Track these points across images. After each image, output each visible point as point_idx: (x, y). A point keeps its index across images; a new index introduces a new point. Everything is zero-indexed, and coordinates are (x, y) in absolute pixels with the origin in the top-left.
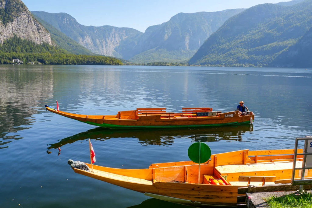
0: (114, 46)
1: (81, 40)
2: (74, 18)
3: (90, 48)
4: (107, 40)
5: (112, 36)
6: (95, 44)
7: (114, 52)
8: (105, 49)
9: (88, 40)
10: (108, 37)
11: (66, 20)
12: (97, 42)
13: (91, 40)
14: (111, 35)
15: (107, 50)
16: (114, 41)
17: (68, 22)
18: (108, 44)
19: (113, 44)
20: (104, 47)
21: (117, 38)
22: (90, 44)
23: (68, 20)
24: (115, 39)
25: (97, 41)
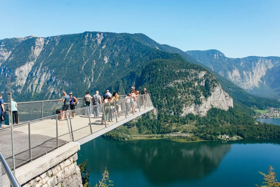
0: (260, 76)
1: (230, 73)
2: (222, 53)
3: (237, 80)
4: (253, 71)
5: (258, 67)
6: (242, 76)
7: (260, 81)
8: (251, 80)
9: (236, 73)
10: (254, 68)
11: (216, 55)
12: (244, 74)
13: (239, 73)
14: (257, 65)
15: (253, 81)
16: (260, 71)
17: (218, 58)
18: (254, 74)
19: (259, 73)
20: (250, 78)
21: (262, 68)
22: (238, 77)
23: (217, 55)
24: (261, 69)
25: (244, 72)
